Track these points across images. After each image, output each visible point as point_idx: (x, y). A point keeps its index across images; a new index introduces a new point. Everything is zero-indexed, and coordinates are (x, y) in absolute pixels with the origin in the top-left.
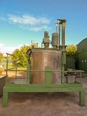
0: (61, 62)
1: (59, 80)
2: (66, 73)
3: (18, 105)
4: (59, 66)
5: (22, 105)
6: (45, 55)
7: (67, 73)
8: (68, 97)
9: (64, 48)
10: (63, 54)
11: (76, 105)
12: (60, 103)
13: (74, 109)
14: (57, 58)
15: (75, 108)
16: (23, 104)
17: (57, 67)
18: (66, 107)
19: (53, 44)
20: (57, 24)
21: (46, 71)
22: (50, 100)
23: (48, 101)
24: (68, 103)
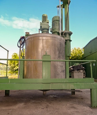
0: (64, 52)
1: (62, 75)
3: (4, 109)
4: (61, 57)
7: (72, 69)
8: (74, 100)
10: (67, 43)
11: (86, 108)
12: (64, 106)
13: (83, 111)
14: (59, 46)
15: (85, 111)
16: (11, 108)
17: (59, 57)
18: (72, 110)
22: (50, 103)
23: (48, 104)
24: (75, 105)
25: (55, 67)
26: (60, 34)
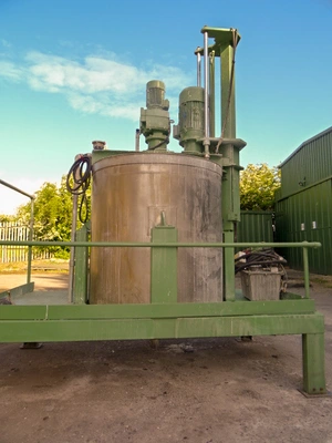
0: (218, 210)
1: (214, 286)
2: (243, 257)
3: (30, 400)
4: (210, 227)
5: (48, 402)
6: (151, 174)
7: (244, 261)
8: (250, 362)
9: (230, 151)
10: (228, 177)
11: (287, 393)
12: (220, 387)
13: (280, 408)
14: (203, 192)
15: (286, 407)
16: (52, 397)
17: (204, 229)
18: (246, 403)
19: (185, 134)
20: (202, 53)
21: (153, 244)
22: (174, 377)
23: (167, 378)
24: (254, 385)
25: (191, 263)
26: (207, 148)
